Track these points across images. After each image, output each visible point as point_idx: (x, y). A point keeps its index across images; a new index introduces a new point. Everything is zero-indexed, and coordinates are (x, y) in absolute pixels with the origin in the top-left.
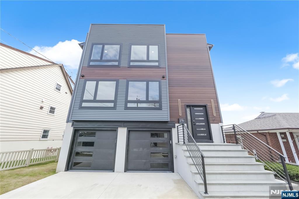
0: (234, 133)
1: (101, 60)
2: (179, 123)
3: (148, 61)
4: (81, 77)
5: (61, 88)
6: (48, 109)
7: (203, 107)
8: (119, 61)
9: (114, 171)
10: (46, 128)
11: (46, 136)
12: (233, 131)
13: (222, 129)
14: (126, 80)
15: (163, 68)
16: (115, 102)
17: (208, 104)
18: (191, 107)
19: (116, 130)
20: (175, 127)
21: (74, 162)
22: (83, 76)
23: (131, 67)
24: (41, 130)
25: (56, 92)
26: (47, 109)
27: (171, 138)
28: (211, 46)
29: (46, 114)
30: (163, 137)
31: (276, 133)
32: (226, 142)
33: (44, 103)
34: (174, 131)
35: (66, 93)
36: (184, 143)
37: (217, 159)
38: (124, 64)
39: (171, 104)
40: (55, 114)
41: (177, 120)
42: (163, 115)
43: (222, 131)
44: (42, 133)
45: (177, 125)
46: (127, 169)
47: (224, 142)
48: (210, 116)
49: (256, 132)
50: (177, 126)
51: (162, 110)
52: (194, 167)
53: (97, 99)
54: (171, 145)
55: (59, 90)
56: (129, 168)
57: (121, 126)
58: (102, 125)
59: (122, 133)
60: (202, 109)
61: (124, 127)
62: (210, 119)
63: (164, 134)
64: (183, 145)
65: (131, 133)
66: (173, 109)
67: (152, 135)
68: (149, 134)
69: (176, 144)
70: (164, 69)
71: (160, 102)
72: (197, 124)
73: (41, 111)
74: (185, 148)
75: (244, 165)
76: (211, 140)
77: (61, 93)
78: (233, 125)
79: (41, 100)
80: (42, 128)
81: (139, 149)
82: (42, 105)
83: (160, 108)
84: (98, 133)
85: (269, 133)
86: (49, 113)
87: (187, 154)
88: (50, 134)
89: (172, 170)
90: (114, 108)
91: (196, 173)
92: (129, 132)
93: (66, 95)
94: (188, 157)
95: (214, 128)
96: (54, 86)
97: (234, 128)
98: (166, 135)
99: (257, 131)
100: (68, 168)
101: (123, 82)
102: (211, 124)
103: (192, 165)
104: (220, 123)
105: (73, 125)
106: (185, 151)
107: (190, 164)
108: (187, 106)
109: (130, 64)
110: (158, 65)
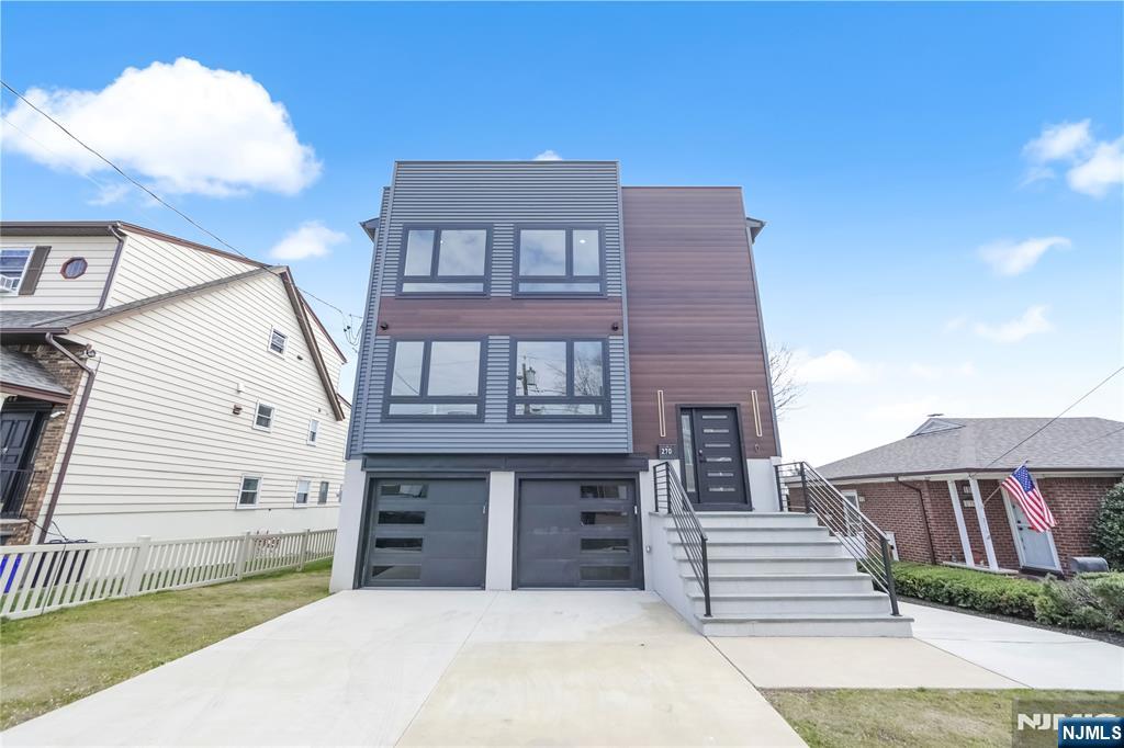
0: (801, 485)
1: (433, 277)
2: (658, 458)
3: (570, 278)
4: (380, 330)
5: (287, 344)
6: (252, 412)
7: (727, 412)
8: (485, 279)
9: (484, 588)
10: (251, 470)
11: (250, 497)
12: (800, 479)
13: (777, 472)
14: (508, 337)
15: (613, 300)
16: (480, 400)
17: (742, 403)
18: (694, 411)
19: (485, 479)
20: (647, 470)
21: (375, 567)
22: (384, 328)
23: (519, 297)
24: (238, 480)
25: (272, 359)
26: (249, 413)
27: (635, 499)
28: (758, 225)
29: (250, 430)
30: (616, 495)
31: (945, 483)
32: (786, 509)
33: (241, 395)
34: (645, 480)
35: (300, 358)
36: (670, 511)
37: (748, 548)
38: (501, 288)
39: (637, 404)
40: (271, 429)
41: (654, 450)
42: (615, 437)
43: (778, 478)
44: (238, 489)
45: (652, 463)
46: (517, 584)
47: (782, 509)
48: (746, 438)
49: (892, 480)
50: (655, 468)
51: (610, 422)
52: (689, 565)
53: (431, 392)
54: (637, 519)
55: (281, 351)
56: (523, 581)
57: (498, 469)
58: (448, 466)
59: (502, 487)
60: (725, 417)
61: (507, 469)
62: (747, 446)
63: (617, 489)
64: (665, 516)
65: (526, 486)
66: (642, 420)
67: (585, 491)
68: (575, 490)
69: (650, 514)
70: (615, 301)
71: (604, 400)
72: (708, 460)
73: (235, 419)
74: (671, 523)
75: (808, 561)
76: (746, 503)
77: (287, 360)
78: (801, 464)
79: (235, 386)
80: (239, 473)
81: (549, 531)
82: (239, 402)
83: (606, 418)
84: (433, 488)
85: (927, 481)
86: (256, 426)
87: (676, 538)
88: (261, 490)
89: (639, 584)
90: (479, 418)
91: (691, 579)
92: (520, 483)
93: (298, 365)
94: (675, 545)
95: (757, 469)
96: (267, 340)
97: (802, 473)
98: (623, 491)
99: (896, 476)
100: (361, 581)
101: (499, 342)
102: (748, 461)
103: (685, 561)
104: (772, 458)
105: (364, 466)
106: (670, 530)
107: (680, 561)
108: (682, 409)
109: (518, 289)
110: (598, 290)
